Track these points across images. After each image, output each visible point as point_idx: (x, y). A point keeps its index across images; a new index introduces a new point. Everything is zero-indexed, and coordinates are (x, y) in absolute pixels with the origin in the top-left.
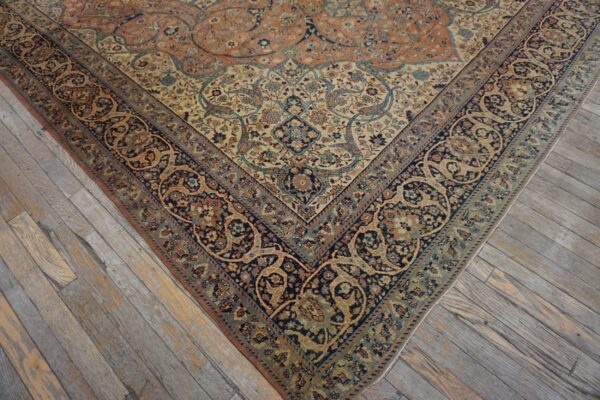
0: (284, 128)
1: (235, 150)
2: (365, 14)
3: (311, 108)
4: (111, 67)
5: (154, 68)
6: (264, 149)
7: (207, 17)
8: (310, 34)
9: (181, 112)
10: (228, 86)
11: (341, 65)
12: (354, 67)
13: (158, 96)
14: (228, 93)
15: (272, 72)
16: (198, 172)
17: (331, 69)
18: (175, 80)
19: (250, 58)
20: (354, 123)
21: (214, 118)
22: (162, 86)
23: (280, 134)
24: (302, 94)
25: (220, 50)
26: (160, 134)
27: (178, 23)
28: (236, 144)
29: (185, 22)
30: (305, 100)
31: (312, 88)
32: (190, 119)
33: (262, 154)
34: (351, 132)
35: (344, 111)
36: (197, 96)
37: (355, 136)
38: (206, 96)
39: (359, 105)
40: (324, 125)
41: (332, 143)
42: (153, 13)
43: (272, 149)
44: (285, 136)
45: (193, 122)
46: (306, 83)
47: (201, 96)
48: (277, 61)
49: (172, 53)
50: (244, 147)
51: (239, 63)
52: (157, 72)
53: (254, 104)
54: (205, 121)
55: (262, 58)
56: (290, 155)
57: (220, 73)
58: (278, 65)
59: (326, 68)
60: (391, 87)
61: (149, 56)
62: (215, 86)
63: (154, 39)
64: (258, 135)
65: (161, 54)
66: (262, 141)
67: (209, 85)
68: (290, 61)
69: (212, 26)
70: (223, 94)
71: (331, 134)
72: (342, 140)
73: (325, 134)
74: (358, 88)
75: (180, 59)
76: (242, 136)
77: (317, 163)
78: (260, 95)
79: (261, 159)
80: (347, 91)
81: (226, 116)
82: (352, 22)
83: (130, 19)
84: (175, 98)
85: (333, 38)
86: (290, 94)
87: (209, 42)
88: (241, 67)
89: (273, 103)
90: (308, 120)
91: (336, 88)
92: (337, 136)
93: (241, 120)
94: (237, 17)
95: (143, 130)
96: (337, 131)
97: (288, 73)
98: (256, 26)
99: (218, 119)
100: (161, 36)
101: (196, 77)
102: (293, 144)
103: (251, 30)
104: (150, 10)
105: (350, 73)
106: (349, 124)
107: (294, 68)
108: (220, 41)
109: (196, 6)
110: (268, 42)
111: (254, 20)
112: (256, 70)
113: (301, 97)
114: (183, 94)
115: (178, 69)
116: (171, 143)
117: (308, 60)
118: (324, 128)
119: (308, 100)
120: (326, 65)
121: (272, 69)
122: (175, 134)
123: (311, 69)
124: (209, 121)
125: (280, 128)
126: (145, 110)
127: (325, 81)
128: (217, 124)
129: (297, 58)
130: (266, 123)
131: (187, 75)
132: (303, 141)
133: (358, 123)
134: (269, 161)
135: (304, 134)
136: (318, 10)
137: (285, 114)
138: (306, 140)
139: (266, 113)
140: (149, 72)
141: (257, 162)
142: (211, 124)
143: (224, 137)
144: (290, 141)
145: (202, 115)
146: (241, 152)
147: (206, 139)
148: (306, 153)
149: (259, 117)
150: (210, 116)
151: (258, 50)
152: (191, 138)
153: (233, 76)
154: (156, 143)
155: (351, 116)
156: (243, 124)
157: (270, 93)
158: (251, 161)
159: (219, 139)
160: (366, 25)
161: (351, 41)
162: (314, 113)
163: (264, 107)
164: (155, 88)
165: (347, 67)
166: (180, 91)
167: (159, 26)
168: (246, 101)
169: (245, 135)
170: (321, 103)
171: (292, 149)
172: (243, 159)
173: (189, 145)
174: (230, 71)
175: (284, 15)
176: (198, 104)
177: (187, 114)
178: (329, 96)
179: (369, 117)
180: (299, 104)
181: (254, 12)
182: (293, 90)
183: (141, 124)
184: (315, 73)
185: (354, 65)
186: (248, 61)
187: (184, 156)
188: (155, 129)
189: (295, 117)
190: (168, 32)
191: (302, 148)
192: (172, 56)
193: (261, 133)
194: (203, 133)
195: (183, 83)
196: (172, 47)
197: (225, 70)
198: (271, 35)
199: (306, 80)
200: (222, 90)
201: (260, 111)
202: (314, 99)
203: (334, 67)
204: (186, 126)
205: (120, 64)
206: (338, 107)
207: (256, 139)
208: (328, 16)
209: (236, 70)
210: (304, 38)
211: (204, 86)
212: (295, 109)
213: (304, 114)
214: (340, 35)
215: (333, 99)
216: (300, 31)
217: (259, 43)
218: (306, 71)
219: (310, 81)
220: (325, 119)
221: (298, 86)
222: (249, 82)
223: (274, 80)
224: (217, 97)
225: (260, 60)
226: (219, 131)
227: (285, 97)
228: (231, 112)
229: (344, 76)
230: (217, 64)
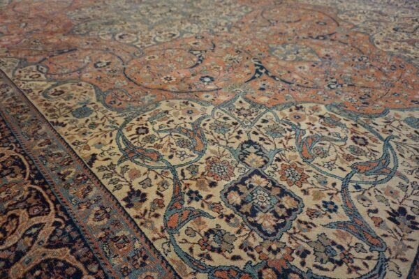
0: (241, 188)
1: (159, 223)
2: (319, 60)
3: (278, 160)
4: (17, 94)
5: (69, 97)
6: (210, 224)
7: (143, 54)
8: (261, 74)
9: (84, 154)
10: (159, 123)
11: (307, 106)
12: (324, 110)
13: (61, 130)
14: (158, 132)
15: (218, 110)
16: (86, 264)
17: (294, 111)
18: (91, 112)
19: (189, 93)
20: (351, 187)
21: (132, 165)
22: (71, 117)
23: (235, 198)
24: (261, 139)
25: (155, 84)
26: (43, 185)
27: (111, 58)
28: (161, 212)
29: (119, 57)
30: (268, 148)
31: (274, 131)
32: (97, 164)
33: (207, 234)
34: (350, 201)
35: (330, 166)
36: (115, 133)
37: (362, 209)
38: (127, 134)
39: (349, 158)
40: (305, 186)
41: (325, 220)
42: (88, 49)
43: (224, 226)
44: (243, 202)
45: (100, 169)
46: (265, 125)
47: (120, 134)
48: (223, 98)
49: (97, 84)
50: (176, 217)
51: (176, 98)
52: (72, 103)
53: (194, 149)
54: (118, 170)
55: (205, 94)
56: (255, 241)
57: (150, 107)
58: (225, 102)
59: (288, 110)
60: (385, 136)
61: (68, 85)
62: (141, 122)
63: (80, 70)
64: (199, 198)
65: (83, 84)
66: (206, 210)
67: (134, 121)
68: (240, 99)
69: (148, 62)
70: (151, 132)
71: (321, 204)
72: (341, 216)
73: (309, 202)
74: (338, 135)
75: (103, 90)
76: (174, 198)
77: (310, 260)
78: (202, 137)
79: (204, 244)
80: (323, 138)
81: (152, 164)
82: (307, 67)
83: (61, 52)
84: (84, 134)
85: (288, 79)
86: (244, 137)
87: (143, 76)
88: (177, 102)
89: (222, 149)
90: (277, 177)
91: (308, 134)
92: (330, 207)
93: (173, 171)
94: (176, 56)
95: (19, 177)
96: (327, 199)
97: (239, 111)
98: (197, 64)
99: (138, 167)
100: (90, 68)
101: (119, 111)
102: (259, 218)
103: (192, 67)
104: (87, 47)
105: (321, 117)
106: (344, 187)
107: (247, 108)
108: (154, 76)
109: (135, 46)
110: (212, 80)
111: (195, 59)
112: (198, 106)
113: (261, 143)
114: (97, 130)
115: (98, 100)
116: (56, 202)
117: (264, 99)
118: (305, 192)
119: (271, 147)
120: (286, 106)
121: (218, 106)
122: (68, 187)
123: (269, 109)
124: (125, 169)
125: (234, 188)
126: (36, 148)
127: (291, 124)
128: (136, 174)
129: (249, 96)
130: (212, 179)
131: (108, 107)
132: (276, 214)
133: (357, 187)
134: (219, 251)
135: (274, 201)
136: (265, 54)
137: (240, 165)
138: (281, 212)
139: (211, 162)
140: (63, 101)
141: (197, 250)
142: (126, 175)
143: (143, 197)
144: (253, 213)
145: (115, 159)
146: (170, 229)
147: (114, 198)
148: (285, 238)
149: (202, 169)
150: (128, 162)
151: (200, 86)
152: (91, 195)
153: (167, 112)
154: (30, 200)
155: (343, 175)
156: (175, 178)
157: (216, 134)
158: (185, 248)
159: (135, 200)
160: (323, 69)
161: (310, 83)
162: (284, 168)
163: (208, 153)
164: (60, 120)
165: (316, 109)
166: (93, 126)
167: (91, 59)
168: (182, 143)
169: (177, 197)
170: (291, 153)
171: (259, 227)
172: (171, 242)
173: (84, 208)
174: (164, 106)
175: (228, 56)
176: (114, 144)
177: (94, 157)
178: (301, 144)
179: (371, 178)
180: (260, 152)
181: (195, 52)
182: (248, 134)
183: (23, 167)
184: (275, 115)
185: (323, 107)
186: (186, 96)
187: (69, 228)
188: (39, 176)
189: (257, 172)
190: (99, 65)
191: (277, 227)
192: (95, 87)
193: (203, 194)
194: (111, 188)
195: (100, 115)
196: (99, 79)
197: (157, 104)
198: (215, 73)
199: (264, 121)
200: (150, 127)
201: (203, 160)
202: (280, 146)
203: (297, 109)
204: (87, 174)
205: (30, 91)
206: (318, 160)
207: (196, 205)
208: (278, 59)
209: (171, 105)
210: (254, 78)
211: (127, 121)
212: (254, 160)
213: (270, 168)
214: (296, 76)
215: (309, 147)
216: (248, 71)
217: (202, 79)
218: (263, 110)
219: (270, 124)
220: (304, 179)
221: (254, 129)
222: (188, 120)
223: (221, 120)
224: (142, 137)
225: (203, 96)
226: (136, 187)
227: (238, 142)
228: (159, 158)
229: (315, 120)
230: (147, 98)
